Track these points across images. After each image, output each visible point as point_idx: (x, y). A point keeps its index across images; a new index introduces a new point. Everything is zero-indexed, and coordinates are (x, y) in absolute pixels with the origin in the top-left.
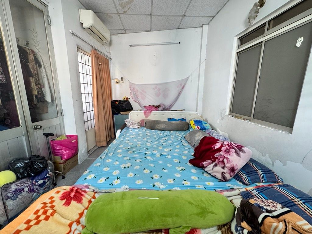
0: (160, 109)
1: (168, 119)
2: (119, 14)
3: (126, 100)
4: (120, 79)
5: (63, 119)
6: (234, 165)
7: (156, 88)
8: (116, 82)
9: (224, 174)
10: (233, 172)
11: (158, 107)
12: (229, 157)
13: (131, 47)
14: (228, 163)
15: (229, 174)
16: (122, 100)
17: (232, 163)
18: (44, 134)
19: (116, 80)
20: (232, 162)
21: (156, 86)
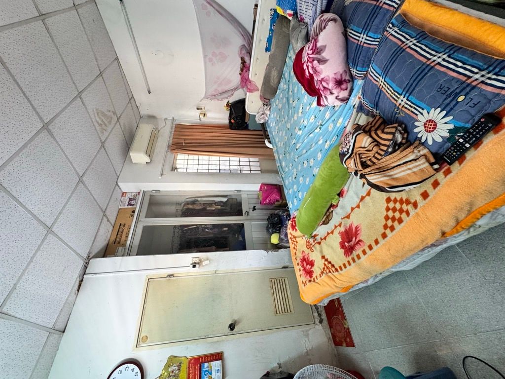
0: (247, 59)
1: (266, 52)
2: (118, 119)
3: (229, 108)
4: (199, 111)
5: (243, 191)
6: (333, 78)
7: (211, 60)
8: (204, 116)
9: (339, 98)
10: (343, 84)
11: (245, 62)
12: (322, 76)
13: (151, 91)
14: (328, 84)
15: (342, 92)
16: (229, 112)
17: (331, 79)
18: (253, 211)
19: (202, 116)
20: (329, 78)
21: (207, 59)
